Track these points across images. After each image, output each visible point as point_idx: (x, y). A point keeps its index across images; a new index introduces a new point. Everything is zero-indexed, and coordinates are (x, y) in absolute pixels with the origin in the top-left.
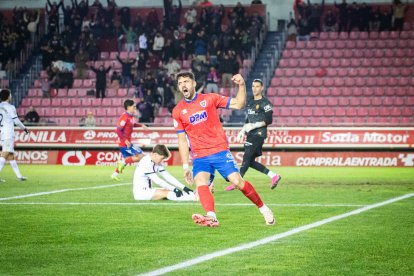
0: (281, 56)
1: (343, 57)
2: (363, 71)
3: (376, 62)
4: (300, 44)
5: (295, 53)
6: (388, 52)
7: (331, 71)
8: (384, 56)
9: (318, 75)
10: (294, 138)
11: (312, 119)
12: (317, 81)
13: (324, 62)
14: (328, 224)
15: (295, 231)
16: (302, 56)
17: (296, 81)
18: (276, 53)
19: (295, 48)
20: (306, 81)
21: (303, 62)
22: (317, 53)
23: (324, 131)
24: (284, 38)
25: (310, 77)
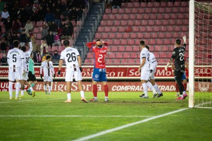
0: (102, 19)
1: (143, 19)
2: (156, 28)
3: (165, 22)
4: (114, 10)
5: (111, 16)
6: (173, 15)
7: (135, 28)
8: (170, 18)
9: (126, 31)
10: (111, 73)
11: (122, 60)
12: (126, 35)
13: (130, 22)
14: (125, 128)
15: (103, 133)
16: (116, 19)
17: (112, 35)
18: (99, 16)
19: (111, 13)
20: (119, 35)
21: (117, 22)
22: (125, 16)
23: (130, 69)
24: (104, 6)
25: (121, 32)
